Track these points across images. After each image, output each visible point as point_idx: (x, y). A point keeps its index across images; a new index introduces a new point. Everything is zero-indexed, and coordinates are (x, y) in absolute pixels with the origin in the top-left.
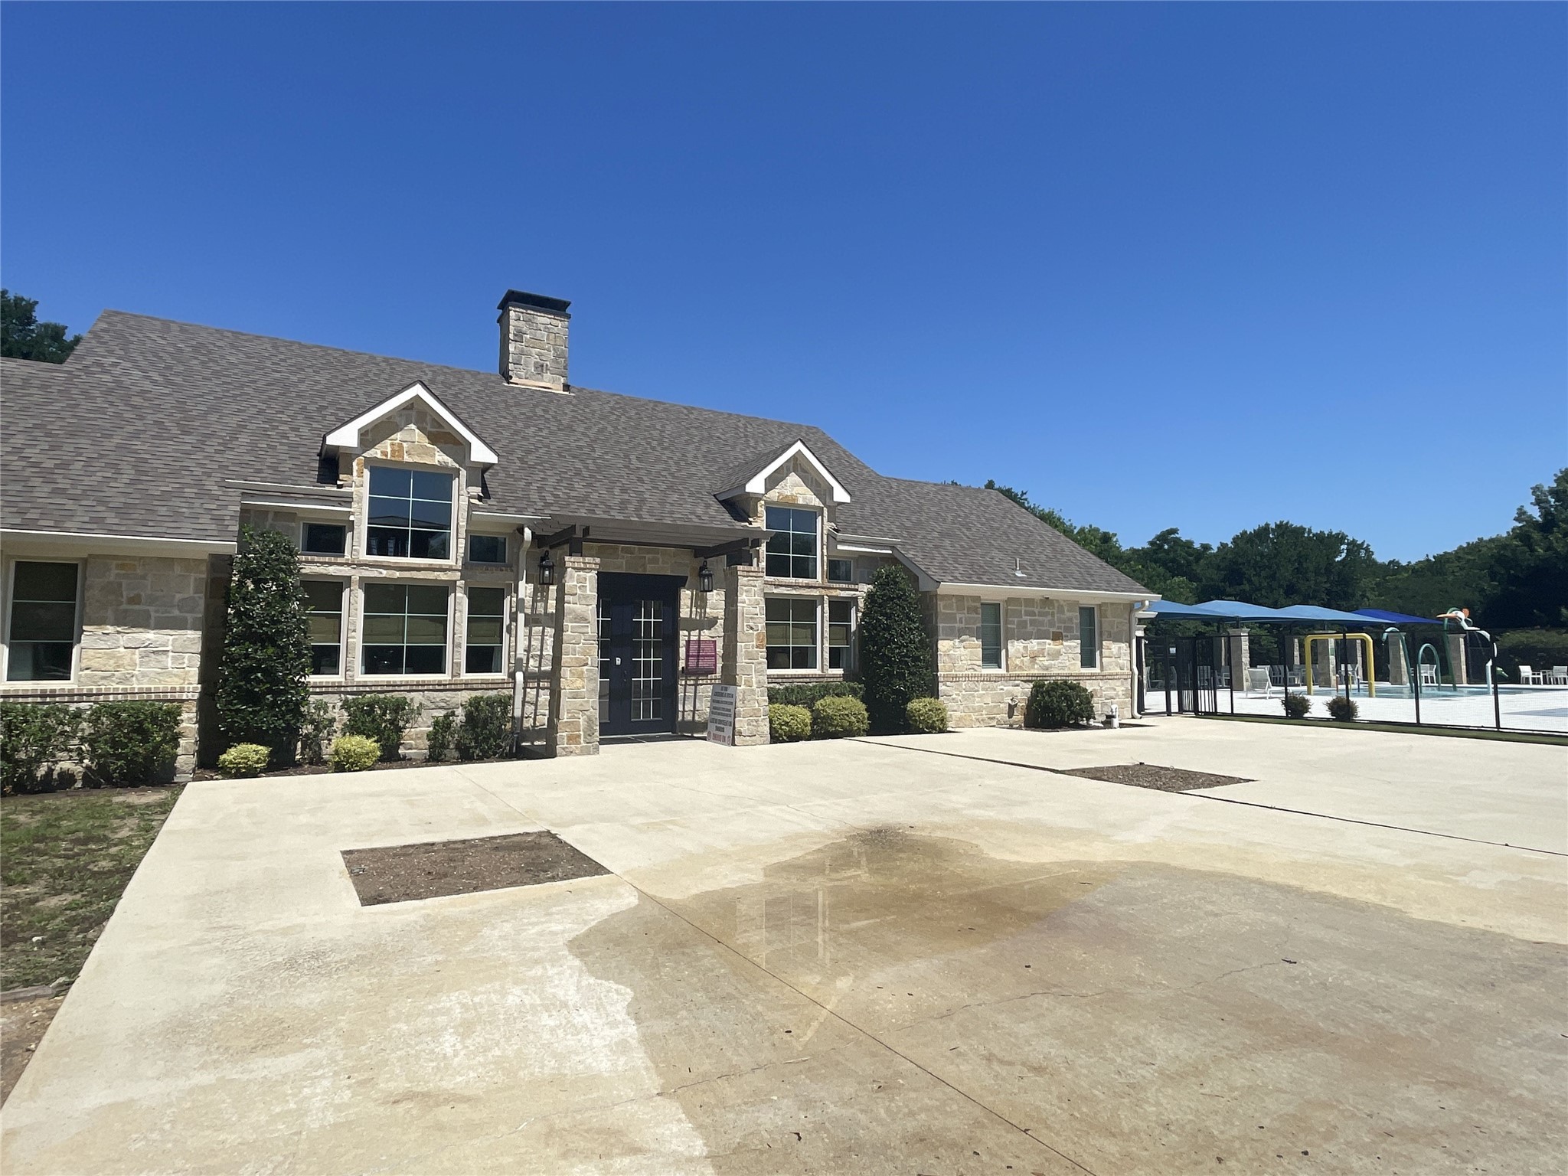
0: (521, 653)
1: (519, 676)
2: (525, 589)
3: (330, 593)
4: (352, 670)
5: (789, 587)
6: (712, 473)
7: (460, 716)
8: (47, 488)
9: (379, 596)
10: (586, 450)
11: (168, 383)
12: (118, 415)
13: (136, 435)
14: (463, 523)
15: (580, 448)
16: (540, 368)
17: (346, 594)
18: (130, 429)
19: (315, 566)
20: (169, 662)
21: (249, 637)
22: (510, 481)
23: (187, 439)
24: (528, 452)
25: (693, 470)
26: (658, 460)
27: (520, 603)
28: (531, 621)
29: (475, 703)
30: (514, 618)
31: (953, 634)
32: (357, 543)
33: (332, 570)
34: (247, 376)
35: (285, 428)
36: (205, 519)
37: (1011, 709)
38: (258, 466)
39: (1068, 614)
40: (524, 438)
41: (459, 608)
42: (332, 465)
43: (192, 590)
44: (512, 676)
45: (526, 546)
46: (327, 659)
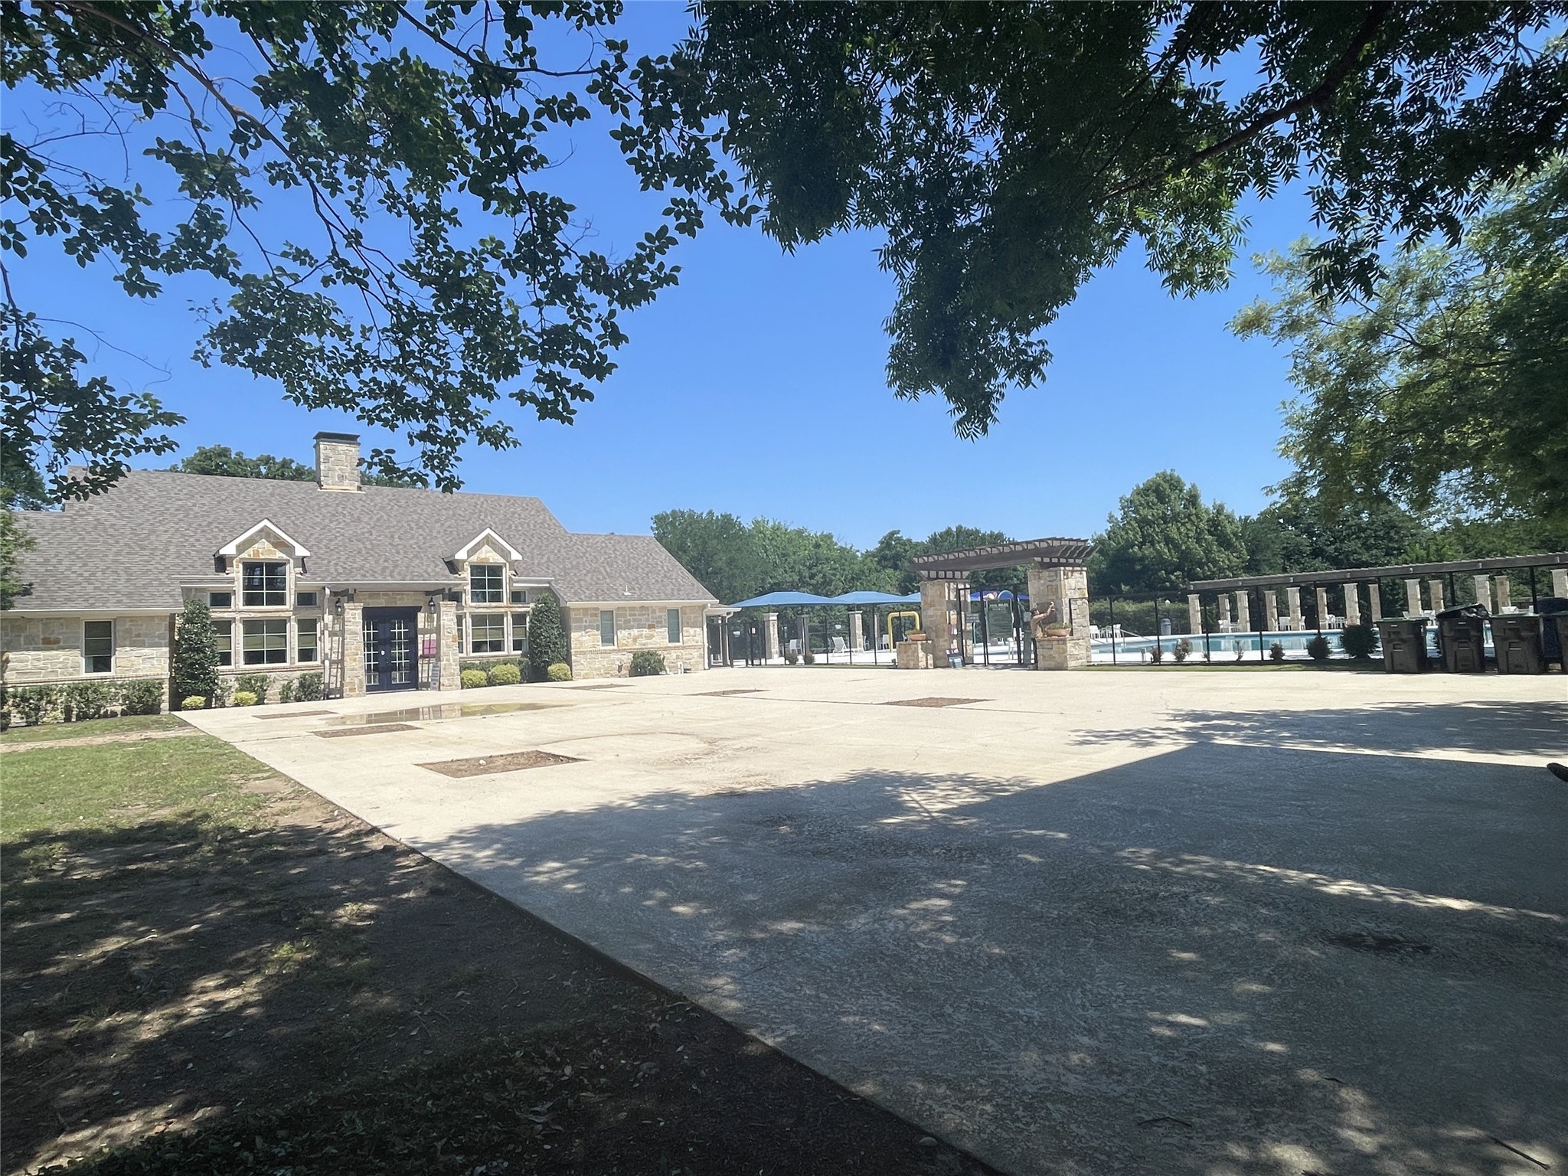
0: (327, 651)
1: (327, 663)
2: (328, 618)
3: (225, 626)
4: (238, 663)
5: (486, 608)
6: (446, 543)
7: (296, 684)
8: (92, 587)
9: (251, 626)
10: (367, 535)
11: (123, 517)
12: (105, 542)
13: (118, 553)
14: (293, 587)
15: (363, 533)
16: (342, 478)
17: (233, 626)
18: (114, 550)
19: (218, 613)
20: (155, 662)
21: (190, 649)
22: (319, 561)
23: (145, 553)
24: (330, 541)
25: (434, 542)
26: (412, 538)
27: (326, 626)
28: (332, 634)
29: (303, 677)
30: (323, 633)
31: (579, 629)
32: (238, 600)
33: (226, 615)
34: (163, 506)
35: (192, 539)
36: (166, 597)
37: (620, 668)
38: (184, 565)
39: (658, 614)
40: (329, 531)
41: (293, 630)
42: (222, 563)
43: (163, 629)
44: (323, 662)
45: (327, 597)
46: (226, 659)
